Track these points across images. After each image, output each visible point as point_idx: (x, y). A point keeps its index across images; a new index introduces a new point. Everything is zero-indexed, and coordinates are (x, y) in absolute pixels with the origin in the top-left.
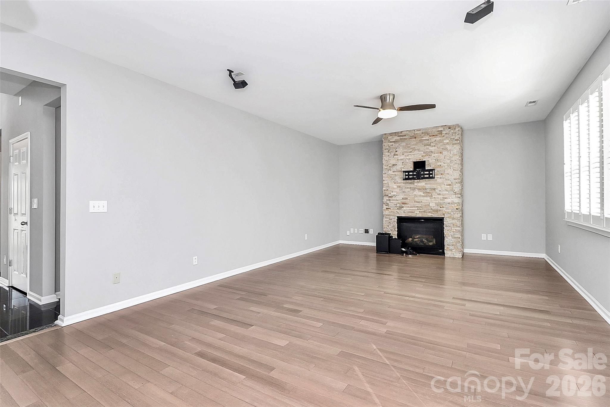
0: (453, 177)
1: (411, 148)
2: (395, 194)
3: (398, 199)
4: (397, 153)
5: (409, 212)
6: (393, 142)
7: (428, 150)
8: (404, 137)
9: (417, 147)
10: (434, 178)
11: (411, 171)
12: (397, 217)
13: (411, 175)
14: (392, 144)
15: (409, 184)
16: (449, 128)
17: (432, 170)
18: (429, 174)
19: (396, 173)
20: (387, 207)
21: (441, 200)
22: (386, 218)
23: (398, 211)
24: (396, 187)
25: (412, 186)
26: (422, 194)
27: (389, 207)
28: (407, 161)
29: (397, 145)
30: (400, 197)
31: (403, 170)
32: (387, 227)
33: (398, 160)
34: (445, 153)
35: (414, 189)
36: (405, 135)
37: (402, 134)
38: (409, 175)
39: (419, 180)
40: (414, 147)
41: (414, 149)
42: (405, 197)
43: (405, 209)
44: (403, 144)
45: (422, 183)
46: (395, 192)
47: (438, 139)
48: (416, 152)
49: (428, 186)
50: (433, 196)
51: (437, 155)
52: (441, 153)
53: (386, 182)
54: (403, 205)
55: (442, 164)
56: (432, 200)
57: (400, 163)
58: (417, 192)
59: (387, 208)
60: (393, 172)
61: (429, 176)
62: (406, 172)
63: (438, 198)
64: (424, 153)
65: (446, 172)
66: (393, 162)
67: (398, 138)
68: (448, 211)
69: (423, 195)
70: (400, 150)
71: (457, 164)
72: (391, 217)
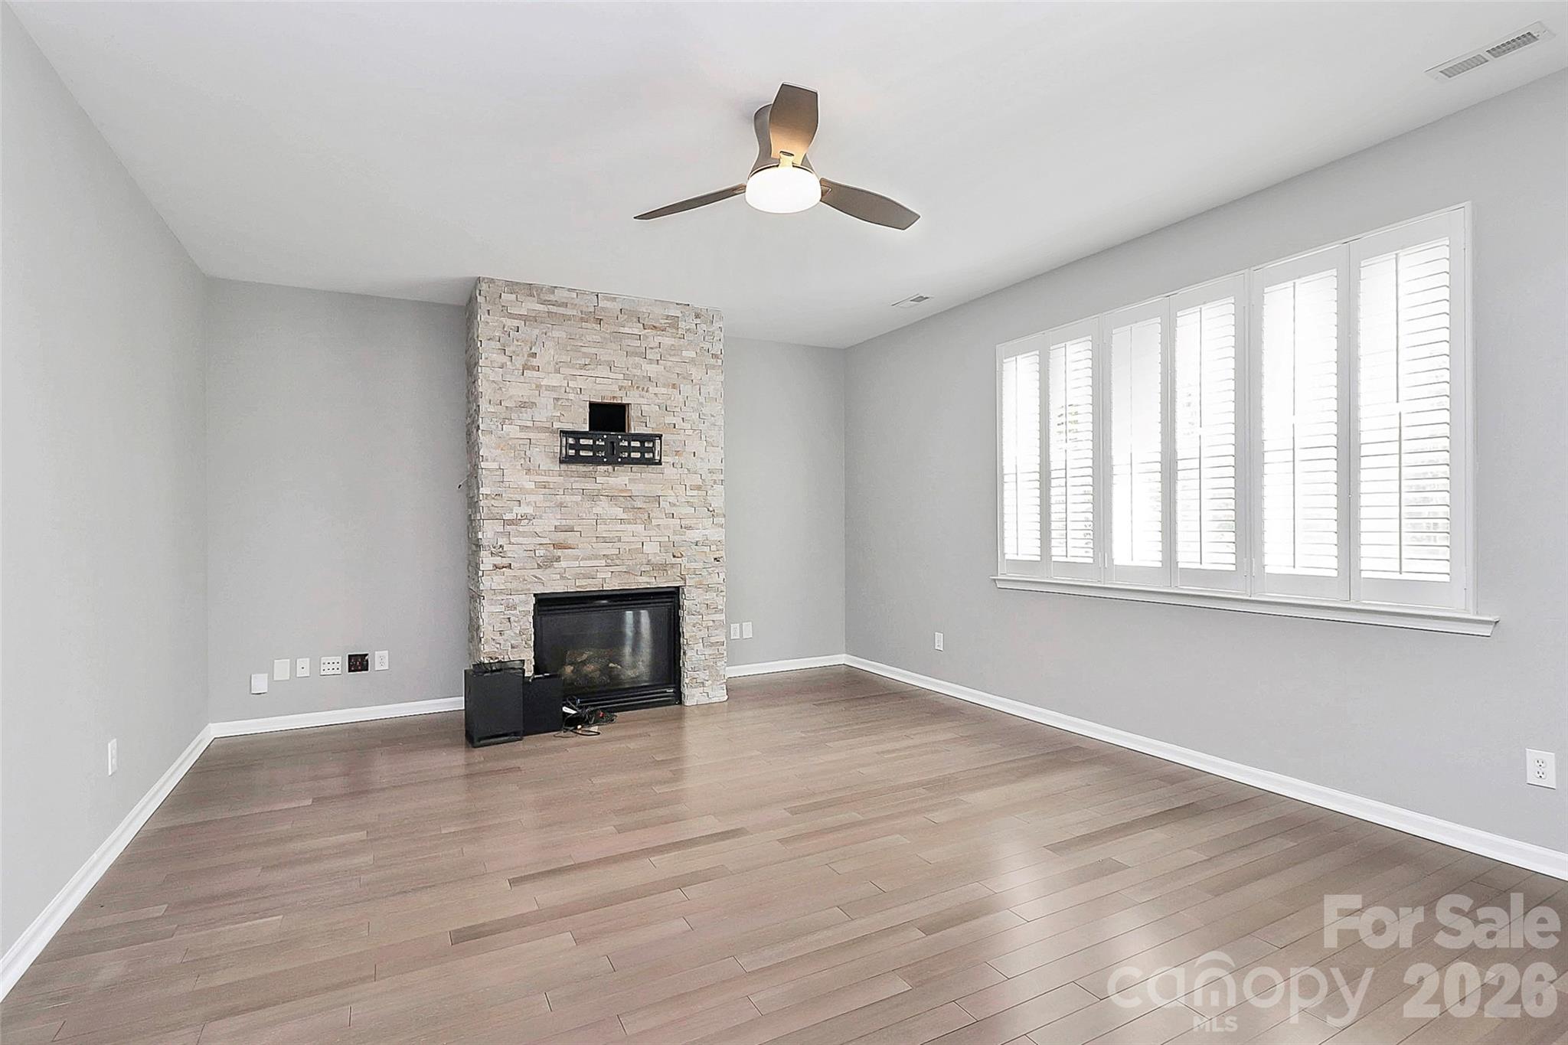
0: (707, 467)
1: (586, 356)
2: (529, 510)
3: (538, 530)
4: (534, 362)
5: (577, 577)
6: (519, 317)
7: (638, 372)
8: (561, 310)
9: (604, 355)
10: (660, 463)
11: (584, 435)
12: (535, 595)
13: (586, 448)
14: (516, 323)
15: (578, 477)
16: (697, 316)
17: (651, 438)
18: (642, 450)
19: (532, 435)
20: (498, 560)
21: (675, 533)
22: (493, 602)
23: (538, 573)
24: (532, 485)
25: (589, 485)
26: (619, 512)
27: (505, 561)
28: (571, 396)
29: (536, 332)
30: (546, 523)
31: (557, 425)
32: (497, 637)
33: (539, 387)
34: (686, 388)
35: (594, 497)
36: (565, 305)
37: (552, 298)
38: (577, 447)
39: (610, 468)
40: (594, 351)
41: (596, 360)
42: (564, 522)
43: (563, 564)
44: (556, 334)
45: (621, 478)
46: (528, 504)
47: (667, 341)
48: (603, 371)
49: (637, 489)
50: (654, 522)
51: (663, 390)
52: (674, 386)
53: (495, 465)
54: (559, 553)
55: (677, 420)
56: (651, 533)
57: (546, 400)
58: (604, 508)
59: (496, 567)
60: (523, 428)
61: (643, 455)
62: (565, 433)
63: (667, 527)
64: (626, 377)
65: (687, 449)
66: (519, 391)
67: (541, 307)
68: (694, 565)
69: (625, 516)
70: (546, 356)
71: (717, 428)
72: (516, 598)
